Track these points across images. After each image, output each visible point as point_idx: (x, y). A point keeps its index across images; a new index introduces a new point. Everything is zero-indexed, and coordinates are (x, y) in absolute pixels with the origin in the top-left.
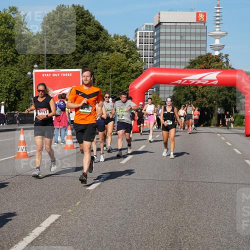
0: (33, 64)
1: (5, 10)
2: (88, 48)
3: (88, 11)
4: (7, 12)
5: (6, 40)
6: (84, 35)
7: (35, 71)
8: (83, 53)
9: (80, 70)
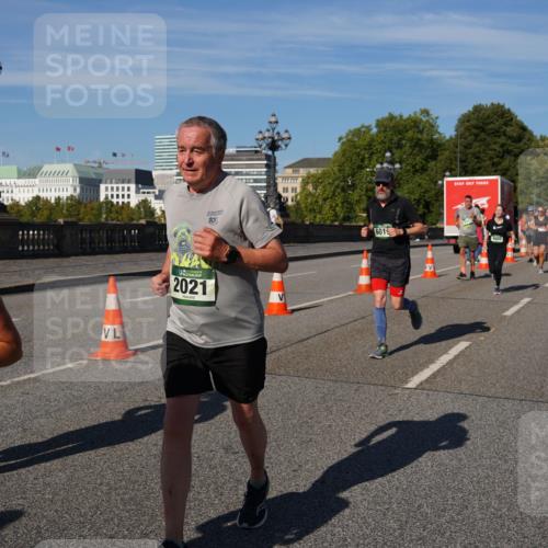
0: (445, 171)
1: (415, 113)
2: (509, 152)
3: (509, 110)
4: (418, 115)
5: (415, 146)
6: (503, 137)
7: (446, 179)
8: (502, 157)
9: (498, 178)
